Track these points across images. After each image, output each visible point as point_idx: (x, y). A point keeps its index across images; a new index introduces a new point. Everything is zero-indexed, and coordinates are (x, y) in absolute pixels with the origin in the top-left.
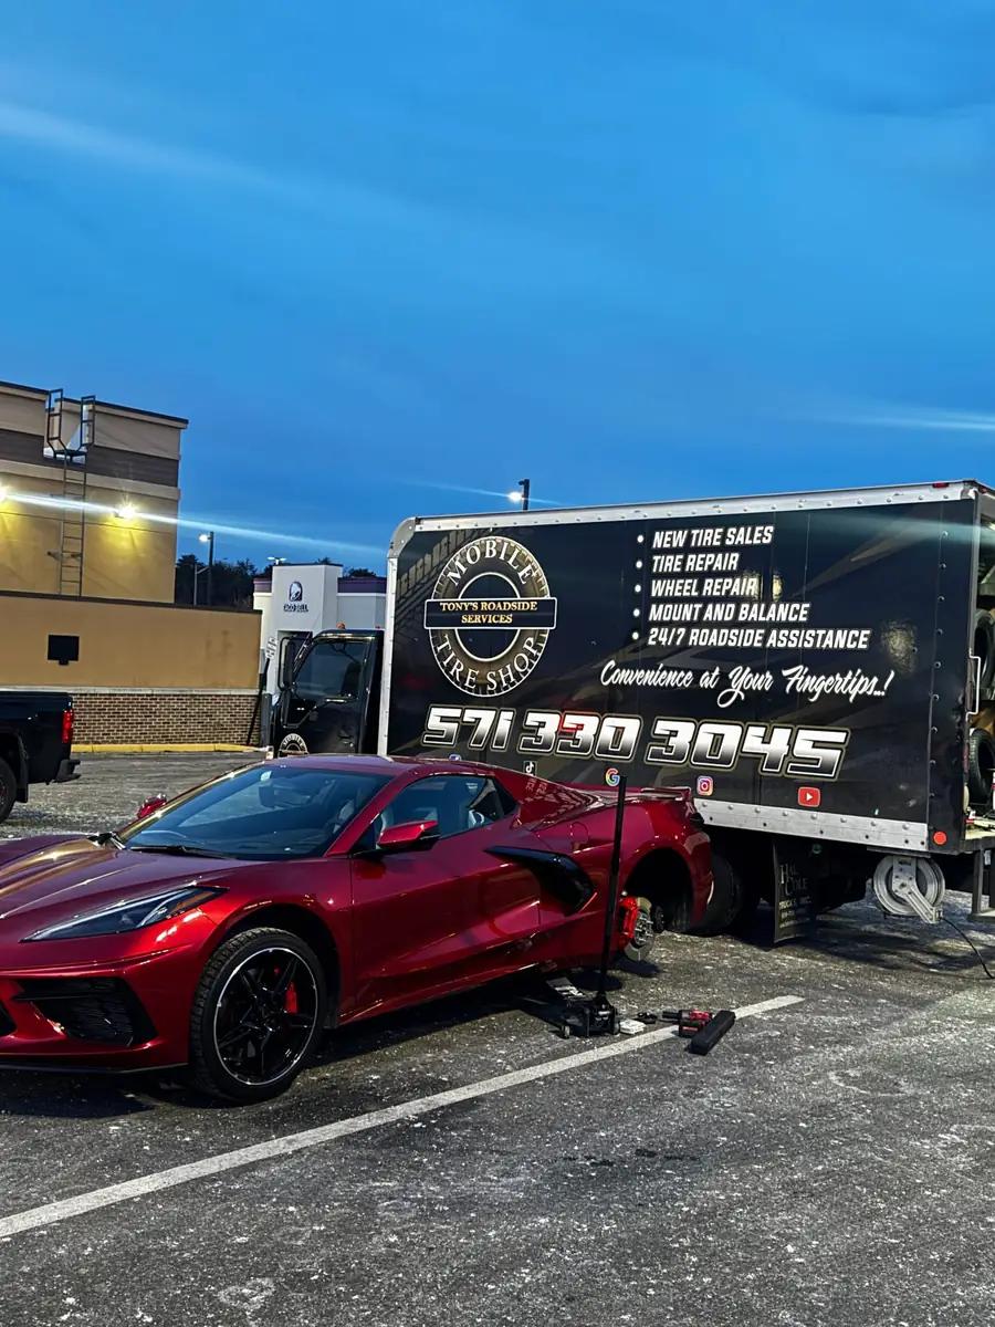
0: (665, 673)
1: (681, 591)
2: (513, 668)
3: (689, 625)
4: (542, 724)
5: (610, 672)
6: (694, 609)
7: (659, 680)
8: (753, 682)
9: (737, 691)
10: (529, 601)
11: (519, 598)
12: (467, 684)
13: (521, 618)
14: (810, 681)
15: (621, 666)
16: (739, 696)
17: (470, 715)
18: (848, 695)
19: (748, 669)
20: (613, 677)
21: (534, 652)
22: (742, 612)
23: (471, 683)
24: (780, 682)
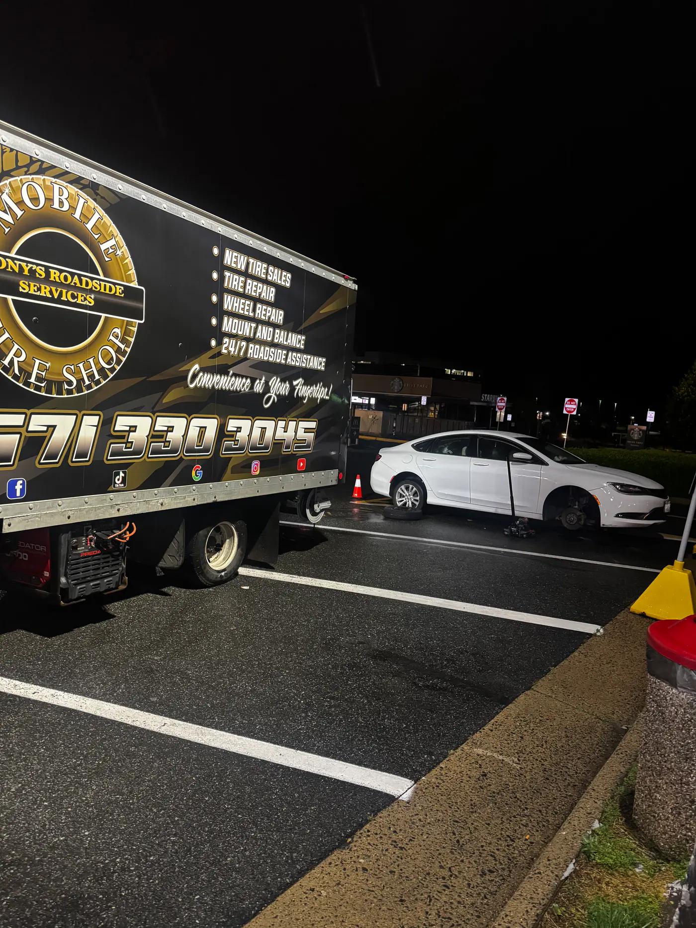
0: (233, 379)
1: (243, 309)
2: (97, 363)
3: (248, 340)
4: (133, 429)
5: (195, 376)
6: (251, 326)
7: (230, 384)
8: (281, 389)
9: (273, 395)
10: (114, 284)
11: (102, 277)
12: (33, 380)
13: (104, 304)
14: (305, 388)
15: (204, 370)
16: (274, 399)
17: (38, 422)
18: (318, 398)
19: (279, 380)
20: (197, 380)
21: (122, 346)
22: (276, 336)
23: (39, 379)
24: (293, 388)
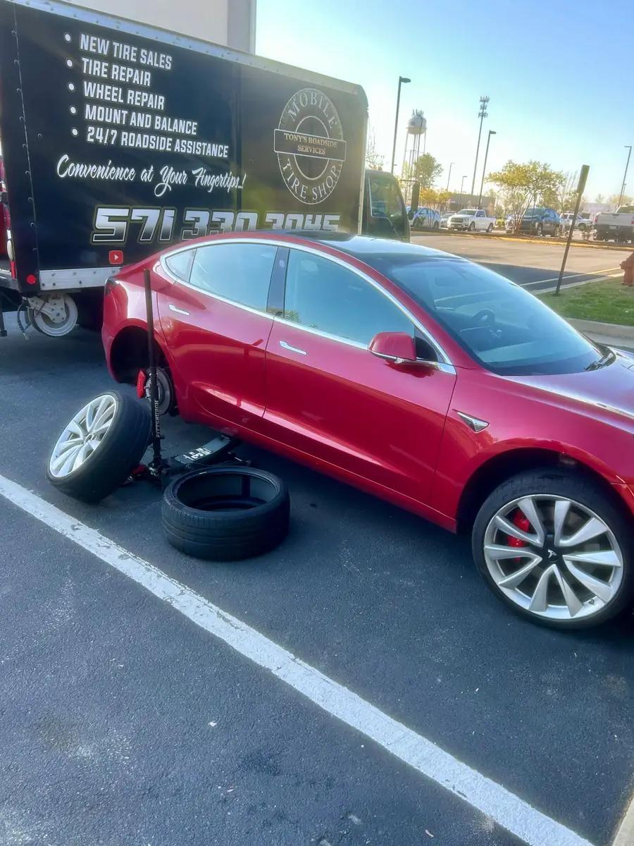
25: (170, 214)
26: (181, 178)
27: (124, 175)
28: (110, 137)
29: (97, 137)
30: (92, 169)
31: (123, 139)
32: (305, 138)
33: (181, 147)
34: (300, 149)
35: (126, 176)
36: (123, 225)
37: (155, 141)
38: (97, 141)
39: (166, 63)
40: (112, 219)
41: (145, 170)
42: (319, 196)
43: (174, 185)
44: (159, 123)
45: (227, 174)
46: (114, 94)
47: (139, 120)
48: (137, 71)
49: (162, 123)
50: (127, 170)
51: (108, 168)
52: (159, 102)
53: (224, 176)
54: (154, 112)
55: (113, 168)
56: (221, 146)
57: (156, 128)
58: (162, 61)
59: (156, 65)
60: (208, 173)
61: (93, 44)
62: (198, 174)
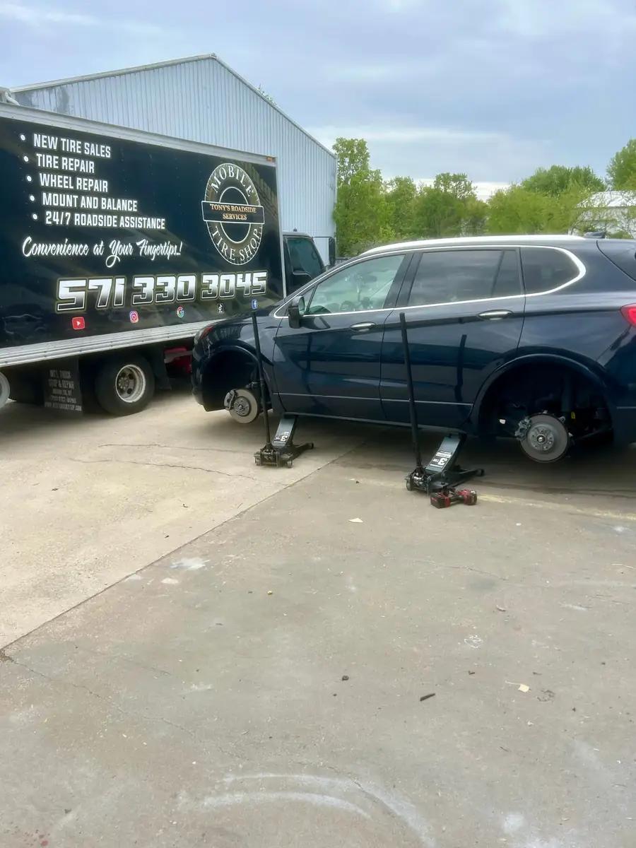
25: (120, 282)
26: (127, 250)
27: (79, 250)
28: (65, 219)
29: (54, 220)
30: (52, 247)
31: (76, 220)
32: (228, 207)
33: (125, 222)
34: (225, 217)
35: (81, 252)
36: (82, 294)
37: (103, 220)
38: (54, 223)
39: (106, 152)
40: (72, 289)
41: (96, 245)
42: (246, 256)
43: (122, 257)
44: (105, 204)
45: (166, 244)
46: (65, 182)
47: (88, 202)
48: (83, 161)
49: (107, 204)
50: (81, 246)
51: (65, 245)
52: (103, 186)
53: (163, 245)
54: (100, 195)
55: (70, 245)
56: (159, 220)
57: (103, 208)
58: (102, 151)
59: (98, 155)
60: (150, 244)
61: (44, 142)
62: (141, 245)
